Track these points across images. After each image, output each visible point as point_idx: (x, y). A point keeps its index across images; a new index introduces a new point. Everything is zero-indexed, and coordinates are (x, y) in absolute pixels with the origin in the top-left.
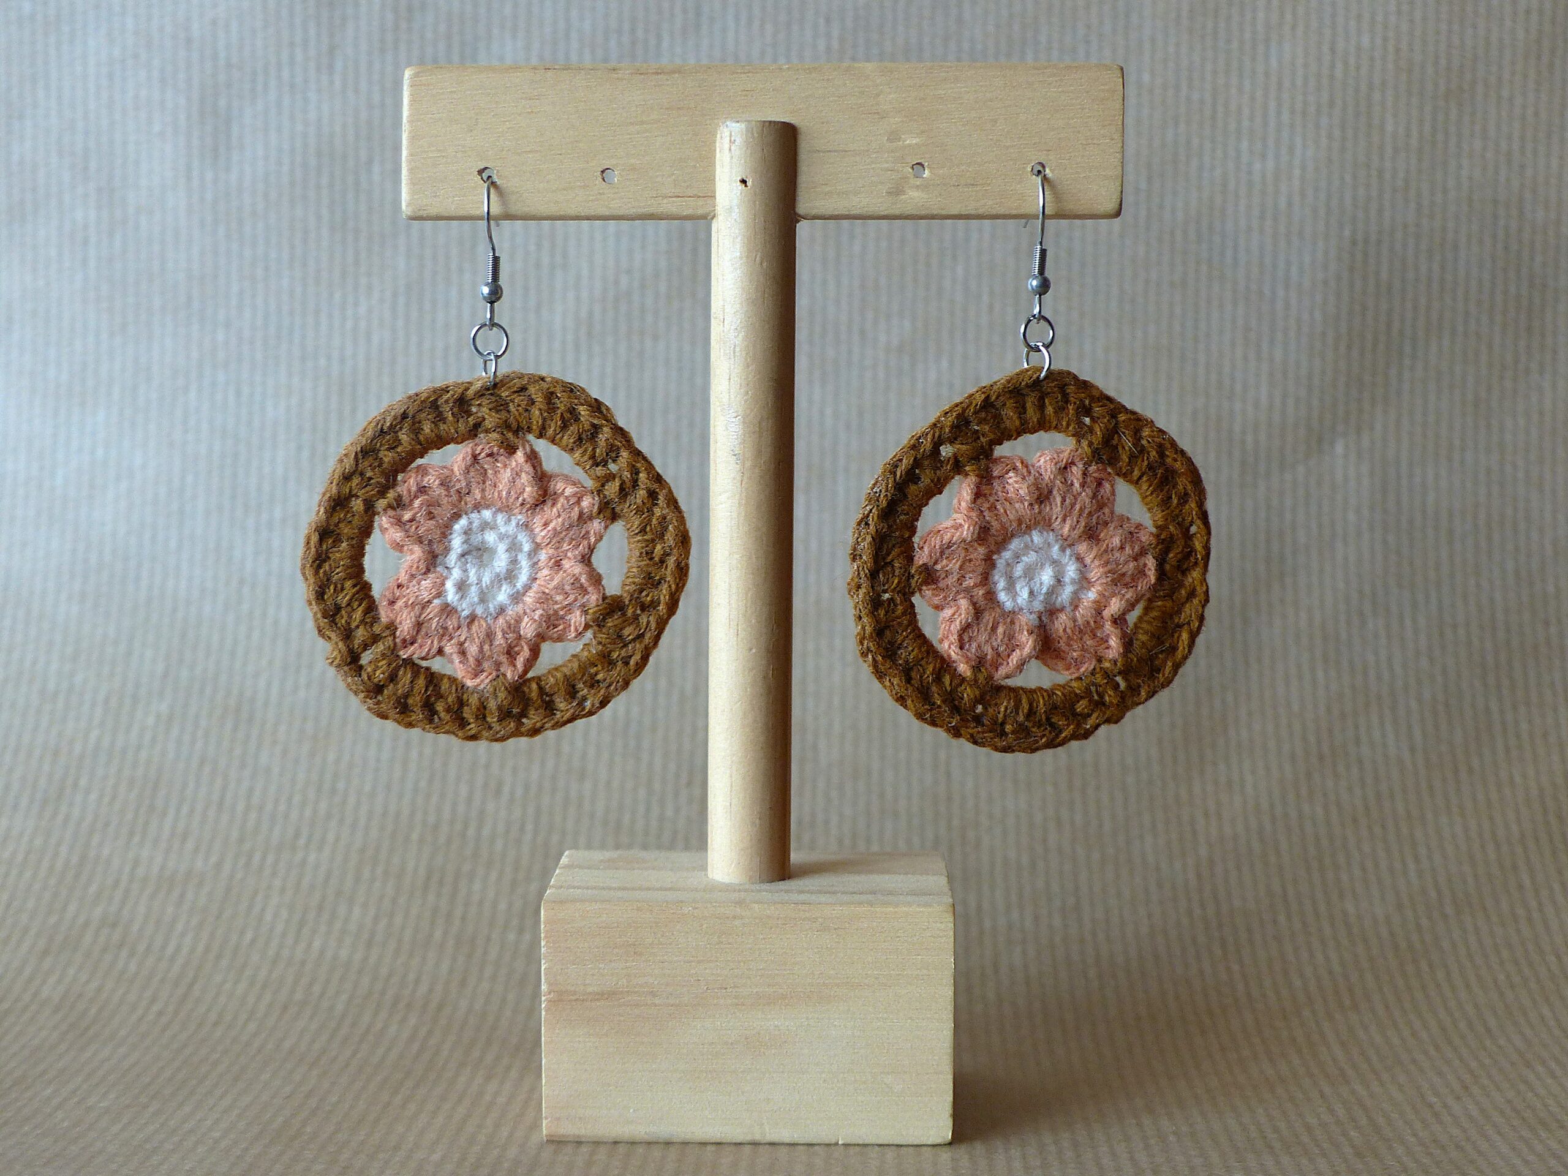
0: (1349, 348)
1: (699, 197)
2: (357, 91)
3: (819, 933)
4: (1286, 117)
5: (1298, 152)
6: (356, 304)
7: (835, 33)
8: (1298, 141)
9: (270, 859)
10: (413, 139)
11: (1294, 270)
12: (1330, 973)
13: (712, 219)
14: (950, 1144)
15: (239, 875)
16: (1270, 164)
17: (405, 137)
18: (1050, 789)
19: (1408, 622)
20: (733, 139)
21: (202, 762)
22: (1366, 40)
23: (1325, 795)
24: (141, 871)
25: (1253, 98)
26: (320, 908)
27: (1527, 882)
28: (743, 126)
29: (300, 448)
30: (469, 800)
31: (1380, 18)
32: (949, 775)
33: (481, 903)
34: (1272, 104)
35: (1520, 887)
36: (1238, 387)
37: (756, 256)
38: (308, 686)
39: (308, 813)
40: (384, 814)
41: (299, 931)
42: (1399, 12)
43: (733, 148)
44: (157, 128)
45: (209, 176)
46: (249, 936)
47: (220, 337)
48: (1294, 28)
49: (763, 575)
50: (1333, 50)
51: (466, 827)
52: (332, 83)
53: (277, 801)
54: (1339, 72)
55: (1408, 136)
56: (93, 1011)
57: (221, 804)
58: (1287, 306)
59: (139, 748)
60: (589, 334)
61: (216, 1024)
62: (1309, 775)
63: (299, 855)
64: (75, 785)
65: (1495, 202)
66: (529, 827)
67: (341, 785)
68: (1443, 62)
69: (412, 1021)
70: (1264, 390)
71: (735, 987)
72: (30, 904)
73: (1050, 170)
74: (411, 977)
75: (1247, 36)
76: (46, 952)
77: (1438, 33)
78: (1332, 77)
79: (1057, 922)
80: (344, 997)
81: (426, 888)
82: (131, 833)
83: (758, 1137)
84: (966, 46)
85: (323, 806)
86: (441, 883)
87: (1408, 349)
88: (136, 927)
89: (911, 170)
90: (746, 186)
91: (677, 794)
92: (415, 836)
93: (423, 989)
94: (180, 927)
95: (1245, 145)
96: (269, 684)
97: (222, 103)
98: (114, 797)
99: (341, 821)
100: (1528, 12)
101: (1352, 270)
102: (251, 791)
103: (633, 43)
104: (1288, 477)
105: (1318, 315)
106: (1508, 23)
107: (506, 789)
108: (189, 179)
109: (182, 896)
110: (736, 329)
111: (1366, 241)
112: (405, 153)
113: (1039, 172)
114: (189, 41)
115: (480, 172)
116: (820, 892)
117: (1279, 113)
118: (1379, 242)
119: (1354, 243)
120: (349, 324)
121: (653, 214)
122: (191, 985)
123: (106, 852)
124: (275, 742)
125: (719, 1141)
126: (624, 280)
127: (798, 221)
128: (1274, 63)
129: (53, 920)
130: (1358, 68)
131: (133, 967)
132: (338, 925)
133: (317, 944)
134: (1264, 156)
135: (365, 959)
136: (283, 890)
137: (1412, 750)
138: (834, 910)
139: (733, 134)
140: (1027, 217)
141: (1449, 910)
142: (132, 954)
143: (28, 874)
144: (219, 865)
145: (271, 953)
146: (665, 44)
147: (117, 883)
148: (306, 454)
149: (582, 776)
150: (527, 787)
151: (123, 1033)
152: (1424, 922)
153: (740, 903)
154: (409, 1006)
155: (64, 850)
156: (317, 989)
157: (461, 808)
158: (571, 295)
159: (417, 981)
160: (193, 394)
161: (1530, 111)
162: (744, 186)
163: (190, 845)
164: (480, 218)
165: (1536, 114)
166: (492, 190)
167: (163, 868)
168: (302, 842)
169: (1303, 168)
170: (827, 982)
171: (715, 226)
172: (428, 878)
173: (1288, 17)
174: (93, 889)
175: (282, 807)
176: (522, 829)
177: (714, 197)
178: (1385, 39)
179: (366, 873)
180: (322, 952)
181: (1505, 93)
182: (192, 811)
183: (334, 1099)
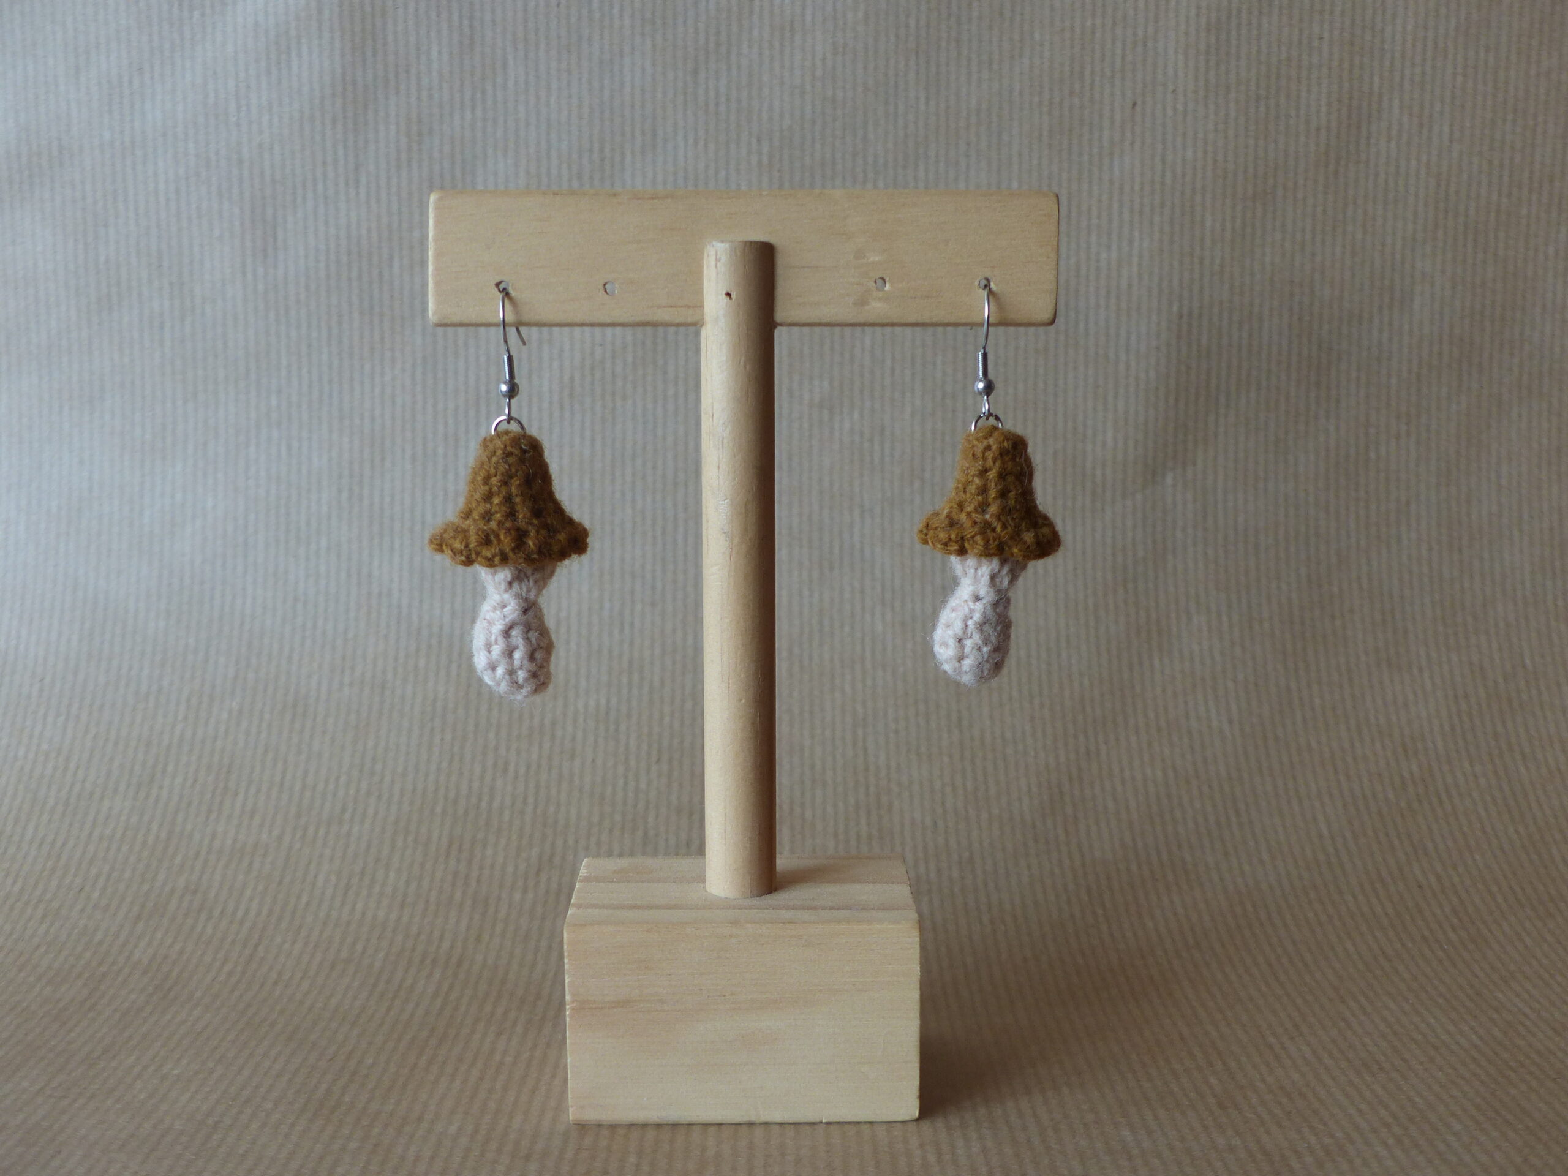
0: (1177, 400)
1: (689, 307)
2: (378, 201)
3: (804, 948)
4: (1126, 216)
5: (1136, 244)
6: (382, 374)
7: (765, 149)
8: (1136, 234)
9: (322, 832)
10: (438, 255)
11: (1133, 338)
12: (1175, 914)
13: (702, 326)
14: (917, 1120)
15: (297, 846)
16: (1114, 255)
17: (430, 253)
18: (946, 759)
19: (1225, 619)
20: (718, 257)
21: (266, 751)
22: (1190, 154)
23: (1163, 761)
24: (217, 843)
25: (1100, 201)
26: (363, 874)
27: (1325, 832)
28: (726, 246)
29: (340, 491)
30: (482, 778)
31: (1201, 135)
32: (865, 750)
33: (492, 866)
34: (1116, 206)
35: (1321, 836)
36: (1090, 432)
37: (740, 360)
38: (351, 684)
39: (352, 792)
40: (414, 791)
41: (345, 894)
42: (1216, 131)
43: (718, 265)
44: (217, 233)
45: (260, 271)
46: (304, 899)
47: (274, 402)
48: (1132, 144)
49: (750, 636)
50: (1163, 161)
51: (480, 800)
52: (358, 194)
53: (327, 781)
54: (1168, 180)
55: (1223, 230)
56: (175, 974)
57: (282, 784)
58: (1128, 368)
59: (215, 738)
60: (571, 395)
61: (276, 983)
62: (1150, 744)
63: (346, 827)
64: (164, 771)
65: (1292, 282)
66: (531, 800)
67: (379, 767)
68: (1251, 171)
69: (437, 975)
70: (1110, 435)
71: (732, 994)
72: (127, 875)
73: (995, 284)
74: (437, 934)
75: (1095, 151)
76: (138, 918)
77: (1247, 147)
78: (1163, 183)
79: (955, 874)
80: (381, 955)
81: (448, 855)
82: (210, 811)
83: (753, 1119)
84: (870, 160)
85: (364, 785)
86: (460, 850)
87: (1222, 400)
88: (212, 894)
89: (874, 284)
90: (731, 298)
91: (648, 771)
92: (439, 810)
93: (446, 945)
94: (248, 893)
95: (1094, 238)
96: (319, 684)
97: (270, 211)
98: (195, 781)
99: (379, 797)
100: (1318, 130)
101: (1179, 337)
102: (306, 773)
103: (602, 160)
104: (1129, 503)
105: (1152, 374)
106: (1302, 139)
107: (512, 768)
108: (244, 273)
109: (251, 864)
110: (724, 424)
111: (1190, 314)
112: (431, 268)
113: (986, 286)
114: (241, 161)
115: (497, 285)
116: (803, 908)
117: (1121, 213)
118: (1200, 316)
119: (1181, 317)
120: (377, 390)
121: (649, 322)
122: (256, 946)
123: (189, 827)
124: (324, 732)
125: (720, 1122)
126: (598, 351)
127: (775, 327)
128: (1117, 172)
129: (146, 887)
130: (1184, 175)
131: (209, 930)
132: (377, 889)
133: (360, 906)
134: (1109, 247)
135: (399, 918)
136: (332, 859)
137: (1230, 722)
138: (817, 928)
139: (719, 253)
140: (972, 325)
141: (1265, 856)
142: (209, 918)
143: (125, 848)
144: (280, 838)
145: (322, 914)
146: (628, 159)
147: (198, 854)
148: (345, 495)
149: (572, 757)
150: (528, 767)
151: (198, 994)
152: (1246, 868)
153: (735, 923)
154: (434, 962)
155: (155, 827)
156: (359, 947)
157: (476, 785)
158: (556, 364)
159: (442, 938)
160: (252, 449)
161: (1320, 209)
162: (728, 298)
163: (257, 820)
164: (496, 325)
165: (1324, 211)
166: (506, 301)
167: (235, 841)
168: (347, 816)
169: (1141, 257)
170: (811, 988)
171: (703, 332)
172: (450, 845)
173: (1128, 135)
174: (178, 860)
175: (331, 787)
176: (525, 802)
177: (702, 307)
178: (1205, 152)
179: (400, 844)
180: (364, 914)
181: (1300, 195)
182: (258, 791)
183: (370, 1061)
